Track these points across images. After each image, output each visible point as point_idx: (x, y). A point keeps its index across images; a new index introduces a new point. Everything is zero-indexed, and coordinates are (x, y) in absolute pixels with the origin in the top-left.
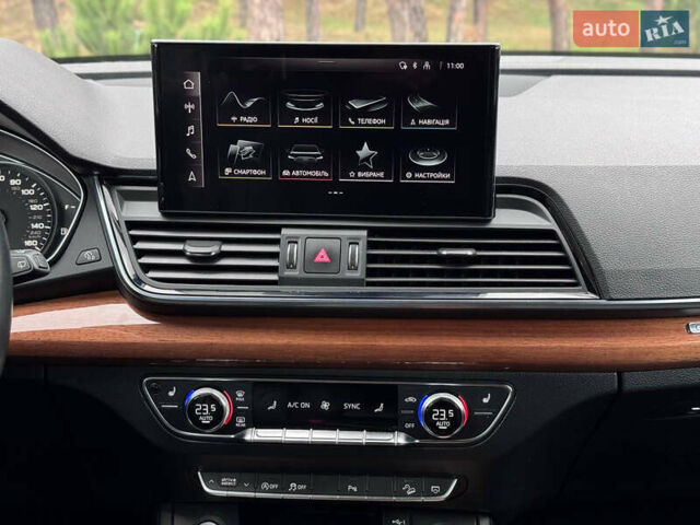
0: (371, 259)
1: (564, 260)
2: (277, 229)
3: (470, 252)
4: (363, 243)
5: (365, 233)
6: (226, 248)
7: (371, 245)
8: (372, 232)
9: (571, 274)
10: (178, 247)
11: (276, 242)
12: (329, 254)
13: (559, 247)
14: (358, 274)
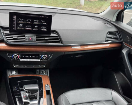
0: (36, 39)
1: (59, 40)
2: (25, 35)
3: (48, 39)
4: (35, 37)
5: (35, 36)
6: (18, 37)
7: (36, 37)
8: (37, 36)
9: (59, 41)
10: (12, 37)
11: (25, 37)
12: (31, 38)
13: (58, 38)
14: (35, 41)
